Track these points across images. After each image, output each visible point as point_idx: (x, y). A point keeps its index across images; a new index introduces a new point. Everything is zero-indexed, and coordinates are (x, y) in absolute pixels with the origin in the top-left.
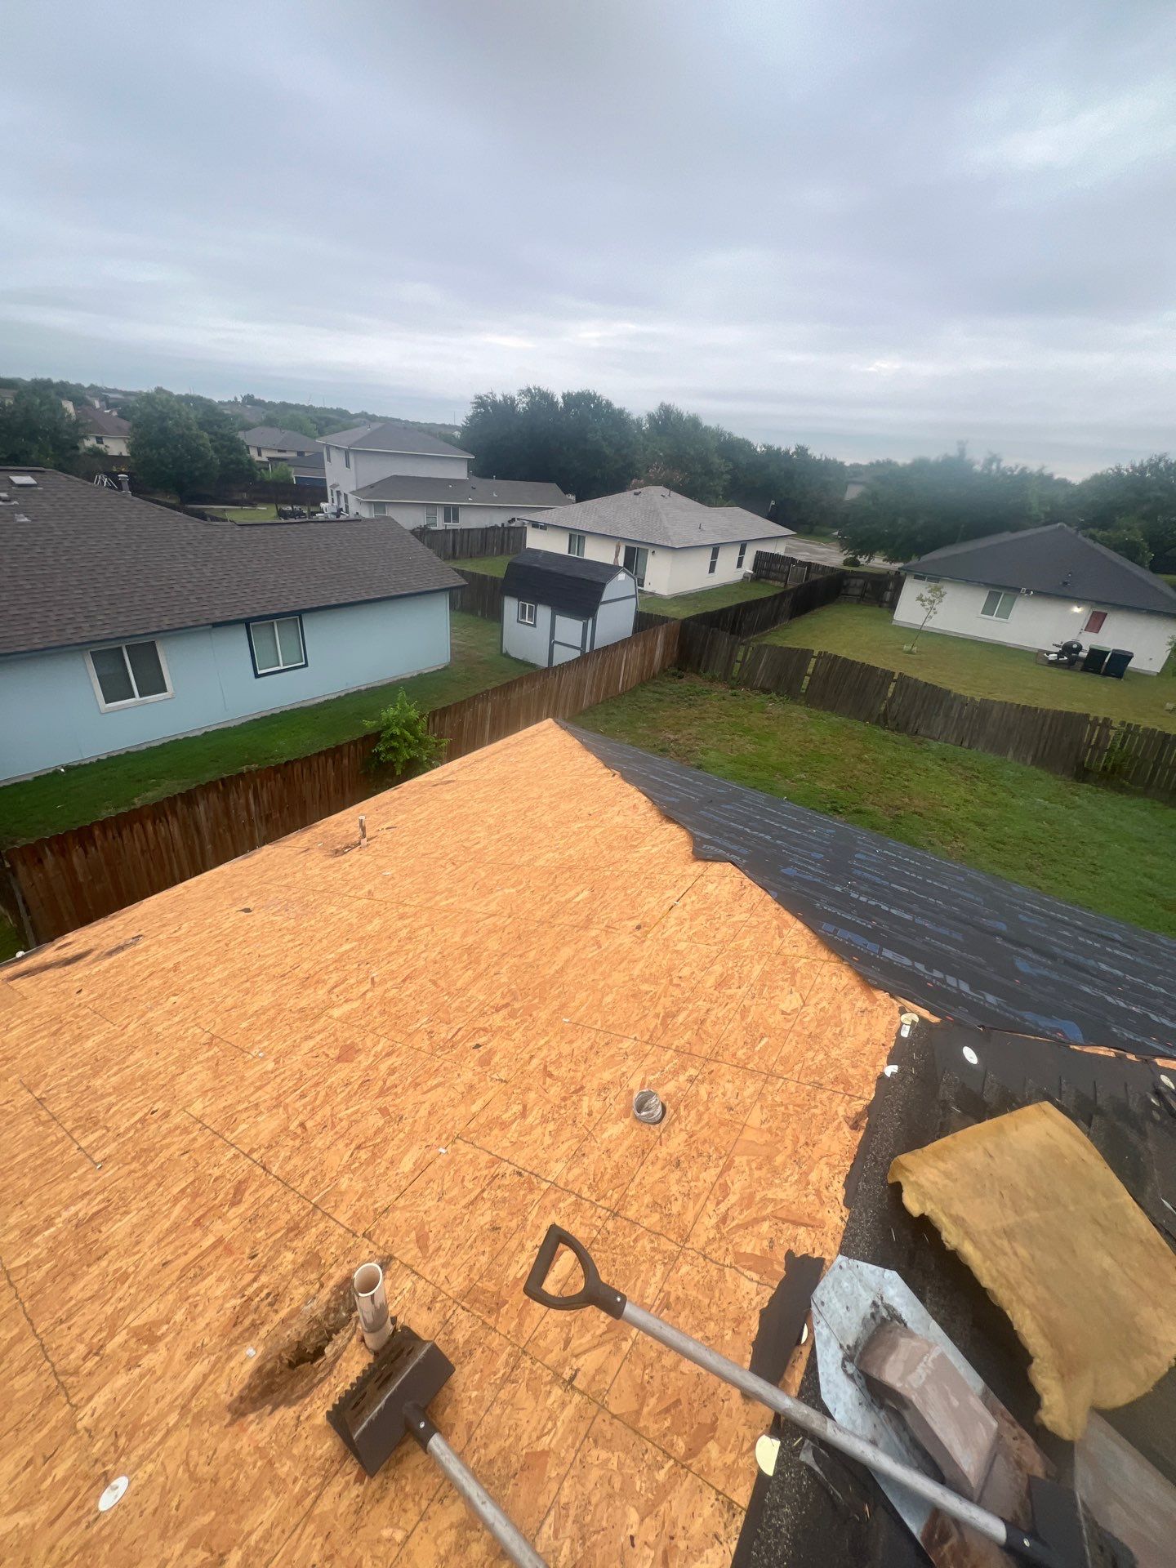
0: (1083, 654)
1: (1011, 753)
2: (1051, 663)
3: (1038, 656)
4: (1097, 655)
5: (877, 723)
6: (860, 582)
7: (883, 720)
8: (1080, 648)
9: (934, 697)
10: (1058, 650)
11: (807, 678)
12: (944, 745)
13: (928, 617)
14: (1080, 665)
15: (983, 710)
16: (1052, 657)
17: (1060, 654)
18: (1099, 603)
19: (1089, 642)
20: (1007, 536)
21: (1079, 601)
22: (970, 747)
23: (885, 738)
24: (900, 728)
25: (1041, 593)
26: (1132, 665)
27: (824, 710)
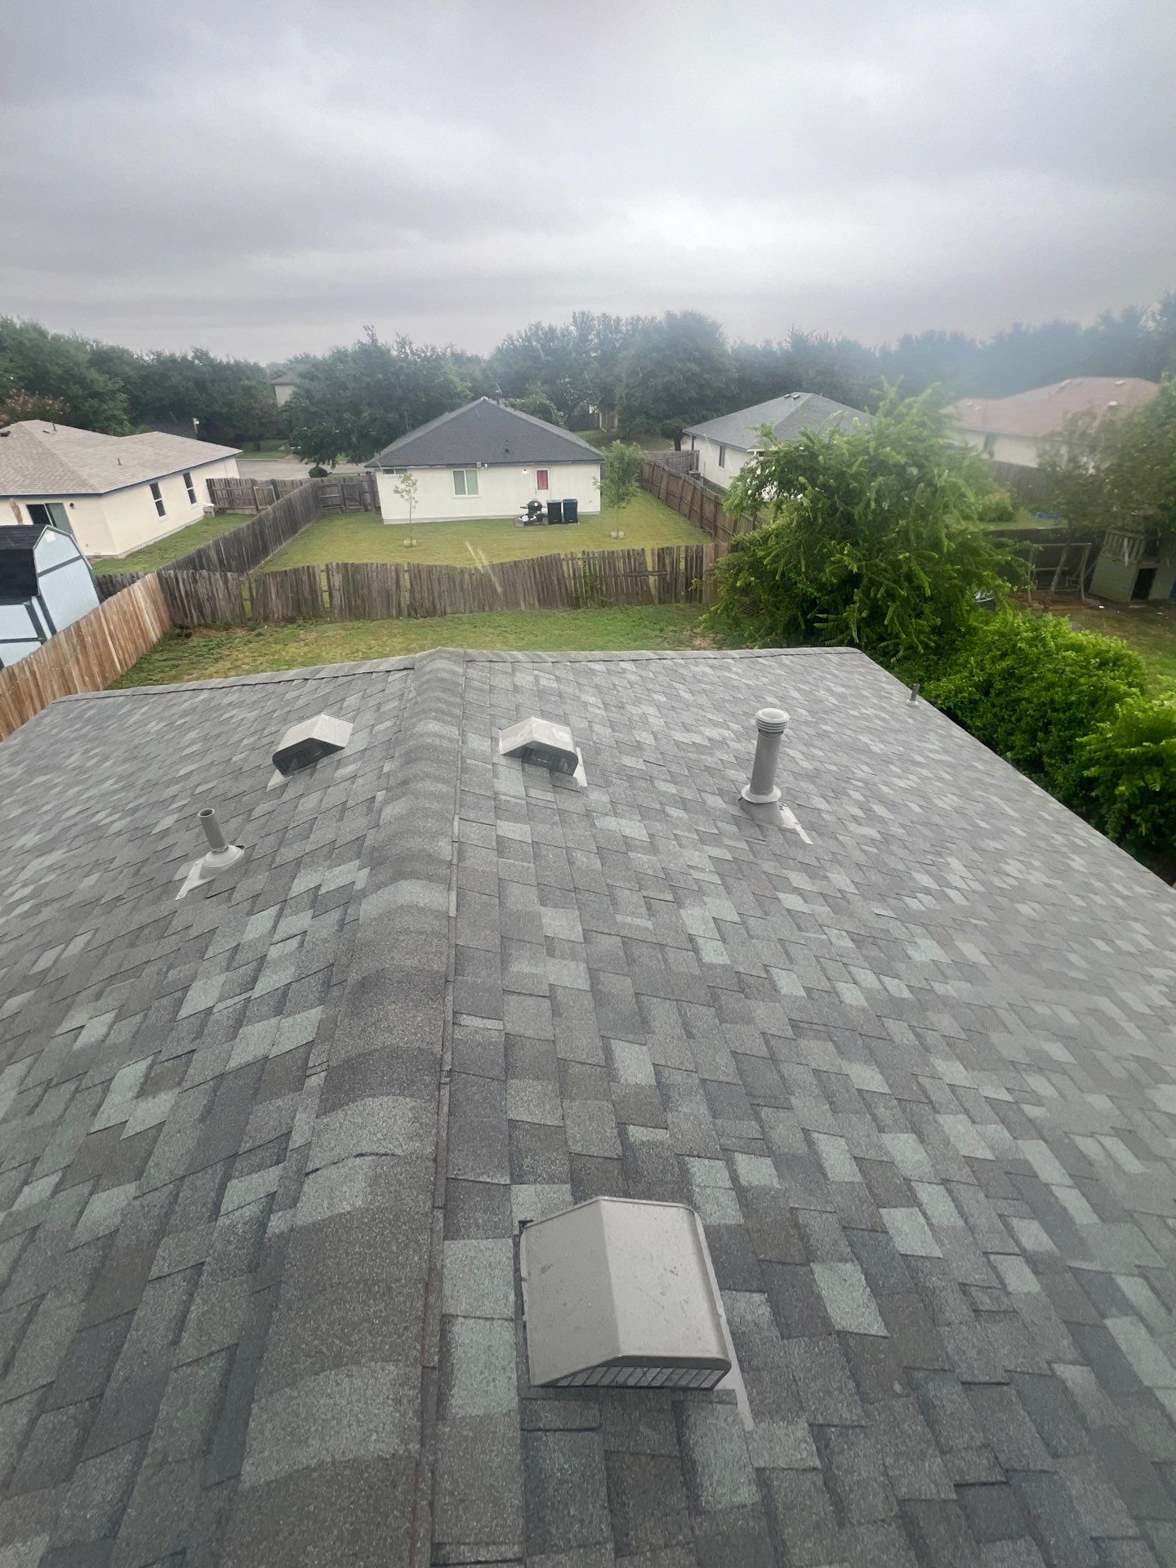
0: (545, 510)
2: (525, 523)
3: (514, 520)
4: (554, 507)
5: (409, 615)
6: (336, 491)
7: (414, 611)
8: (540, 507)
9: (445, 576)
10: (526, 511)
11: (326, 596)
12: (471, 615)
13: (412, 509)
15: (487, 575)
16: (525, 519)
17: (530, 515)
18: (539, 463)
21: (525, 464)
22: (491, 610)
23: (422, 626)
24: (431, 613)
25: (494, 464)
26: (580, 510)
27: (357, 619)
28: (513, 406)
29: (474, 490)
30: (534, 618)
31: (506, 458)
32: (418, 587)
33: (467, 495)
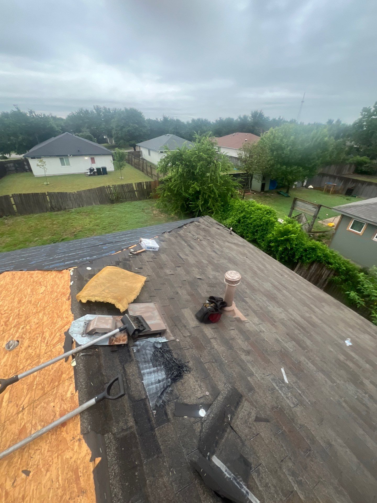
0: (95, 170)
2: (90, 175)
5: (51, 211)
7: (52, 209)
8: (93, 170)
9: (63, 195)
11: (14, 206)
13: (45, 171)
15: (79, 194)
16: (89, 173)
17: (90, 172)
21: (86, 155)
22: (83, 206)
25: (74, 156)
26: (108, 170)
27: (30, 214)
28: (78, 135)
29: (68, 164)
30: (99, 208)
31: (79, 154)
32: (53, 201)
33: (66, 166)
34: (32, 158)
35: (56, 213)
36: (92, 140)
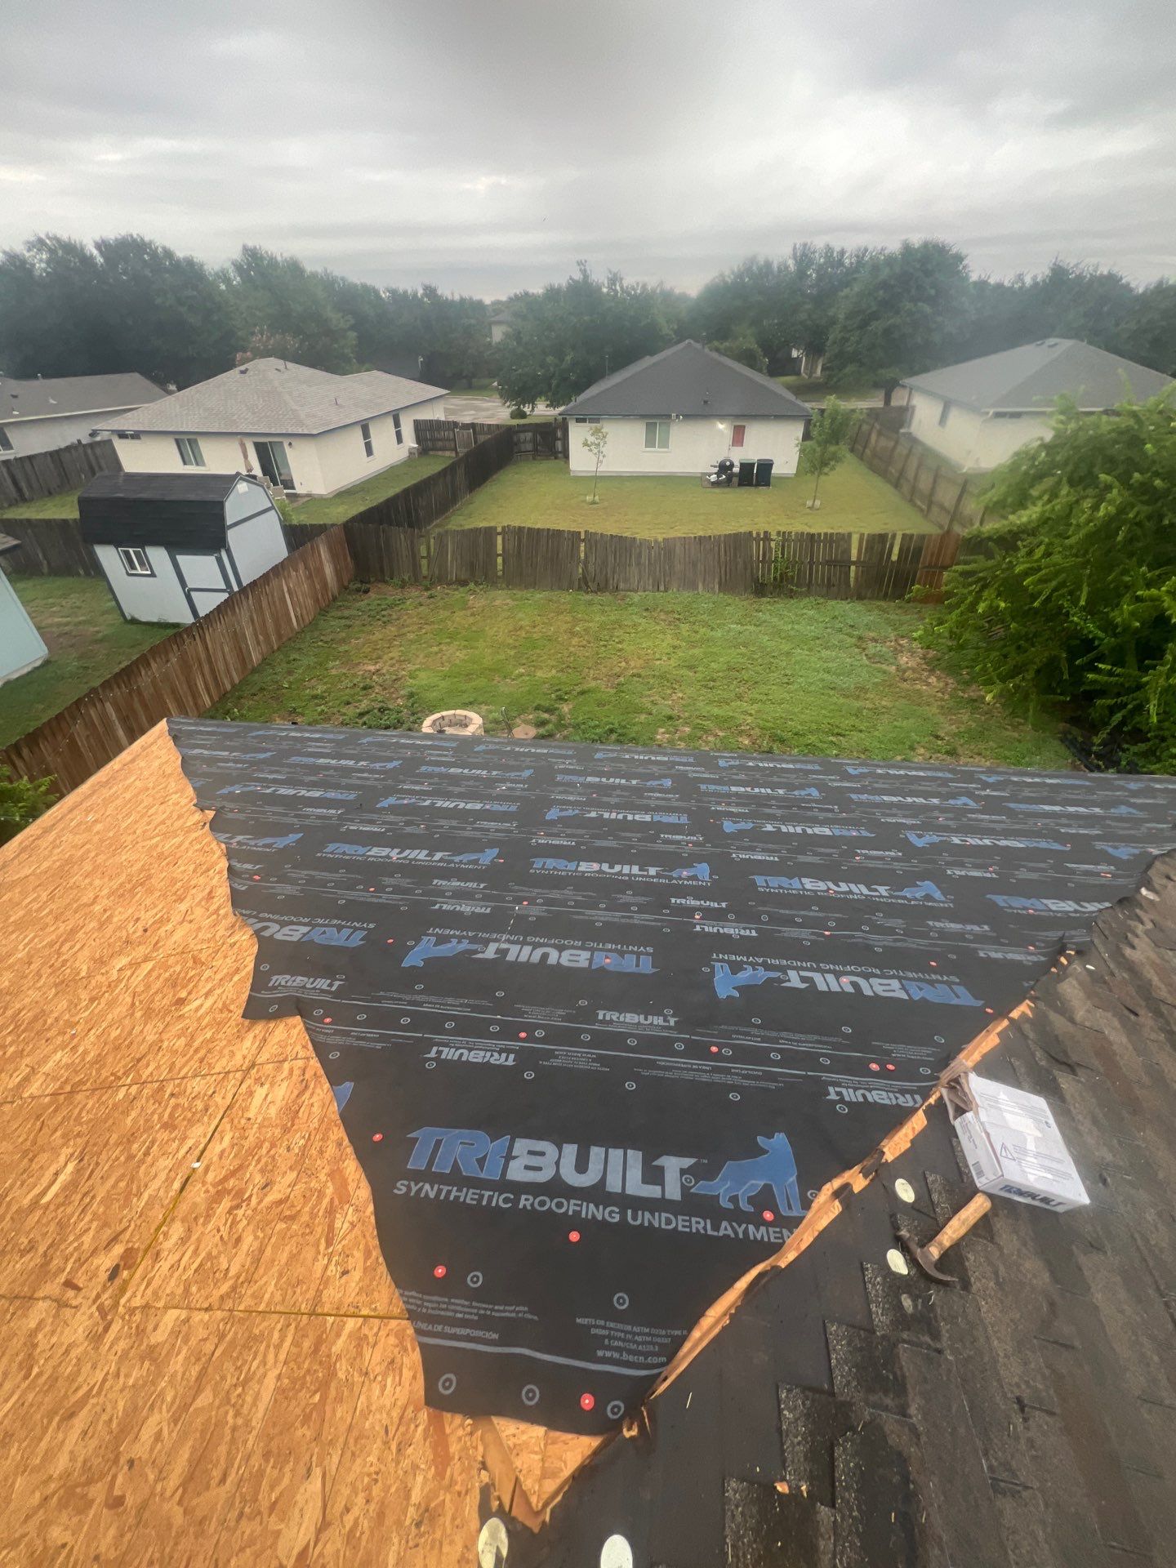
0: (736, 470)
1: (700, 586)
2: (713, 483)
3: (701, 479)
4: (746, 467)
5: (580, 588)
6: (529, 435)
7: (584, 585)
8: (732, 465)
9: (622, 547)
10: (716, 470)
11: (500, 560)
12: (643, 594)
13: (599, 462)
14: (735, 480)
15: (667, 549)
16: (713, 478)
17: (718, 474)
18: (738, 417)
19: (738, 456)
20: (647, 361)
21: (722, 417)
22: (666, 590)
23: (590, 603)
24: (601, 588)
25: (688, 417)
26: (775, 471)
27: (526, 588)
28: (717, 350)
29: (665, 444)
30: (711, 605)
31: (703, 411)
32: (592, 559)
33: (657, 449)
34: (578, 421)
35: (589, 597)
36: (751, 367)
